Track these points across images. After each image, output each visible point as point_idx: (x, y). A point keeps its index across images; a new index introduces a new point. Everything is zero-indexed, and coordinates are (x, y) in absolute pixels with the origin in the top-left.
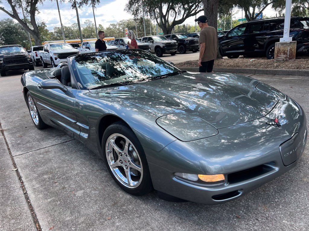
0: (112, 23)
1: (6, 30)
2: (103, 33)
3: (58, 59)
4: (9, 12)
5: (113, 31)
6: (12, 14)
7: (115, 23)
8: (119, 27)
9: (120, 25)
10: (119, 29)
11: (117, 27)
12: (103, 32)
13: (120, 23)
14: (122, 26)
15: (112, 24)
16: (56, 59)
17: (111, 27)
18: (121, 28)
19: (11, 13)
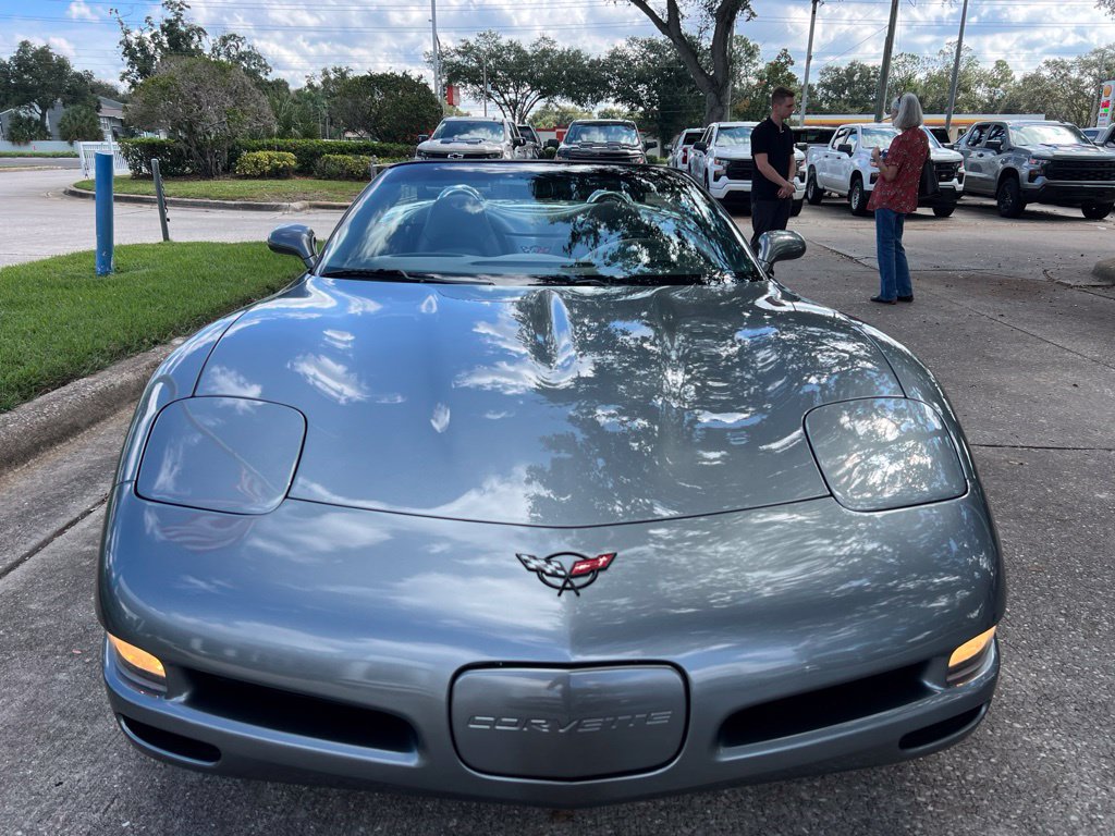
0: (1051, 58)
1: (670, 71)
2: (787, 99)
3: (724, 179)
4: (657, 13)
5: (1048, 92)
6: (665, 19)
7: (1070, 59)
8: (1082, 73)
9: (1086, 66)
10: (1079, 81)
11: (1074, 75)
12: (791, 94)
13: (1093, 58)
14: (1095, 71)
15: (1055, 62)
16: (717, 178)
17: (1046, 73)
18: (1088, 80)
19: (660, 17)
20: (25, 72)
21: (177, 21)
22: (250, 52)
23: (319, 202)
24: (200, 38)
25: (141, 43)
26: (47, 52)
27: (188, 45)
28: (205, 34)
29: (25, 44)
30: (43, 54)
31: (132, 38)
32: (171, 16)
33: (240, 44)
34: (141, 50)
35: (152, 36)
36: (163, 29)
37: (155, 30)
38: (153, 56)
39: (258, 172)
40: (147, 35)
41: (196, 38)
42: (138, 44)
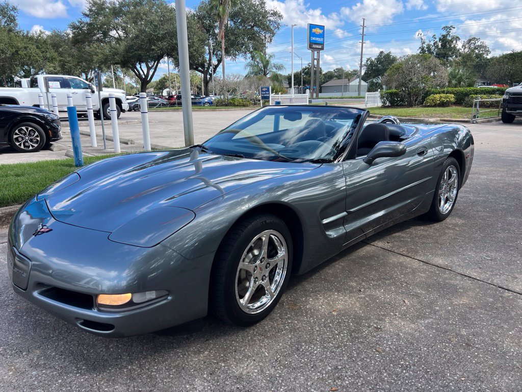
20: (379, 64)
21: (447, 35)
22: (481, 45)
23: (446, 119)
24: (456, 41)
25: (428, 47)
26: (389, 55)
27: (450, 46)
28: (459, 39)
29: (382, 52)
30: (388, 55)
31: (425, 45)
32: (444, 33)
33: (477, 42)
34: (428, 50)
35: (434, 44)
36: (440, 40)
37: (436, 40)
38: (433, 52)
39: (433, 104)
40: (432, 43)
41: (454, 42)
42: (427, 48)
